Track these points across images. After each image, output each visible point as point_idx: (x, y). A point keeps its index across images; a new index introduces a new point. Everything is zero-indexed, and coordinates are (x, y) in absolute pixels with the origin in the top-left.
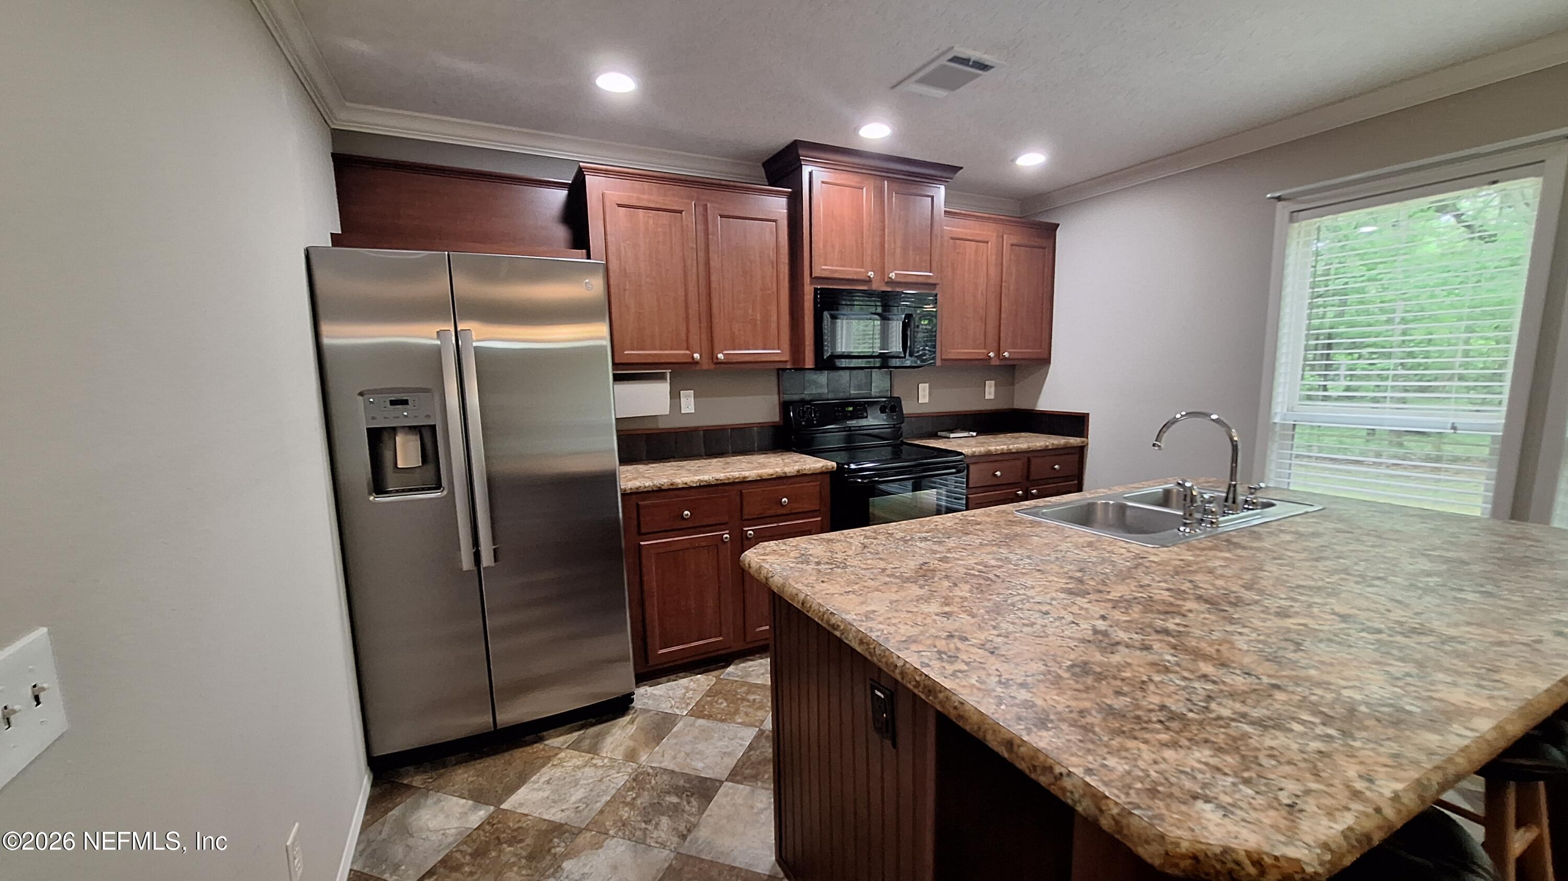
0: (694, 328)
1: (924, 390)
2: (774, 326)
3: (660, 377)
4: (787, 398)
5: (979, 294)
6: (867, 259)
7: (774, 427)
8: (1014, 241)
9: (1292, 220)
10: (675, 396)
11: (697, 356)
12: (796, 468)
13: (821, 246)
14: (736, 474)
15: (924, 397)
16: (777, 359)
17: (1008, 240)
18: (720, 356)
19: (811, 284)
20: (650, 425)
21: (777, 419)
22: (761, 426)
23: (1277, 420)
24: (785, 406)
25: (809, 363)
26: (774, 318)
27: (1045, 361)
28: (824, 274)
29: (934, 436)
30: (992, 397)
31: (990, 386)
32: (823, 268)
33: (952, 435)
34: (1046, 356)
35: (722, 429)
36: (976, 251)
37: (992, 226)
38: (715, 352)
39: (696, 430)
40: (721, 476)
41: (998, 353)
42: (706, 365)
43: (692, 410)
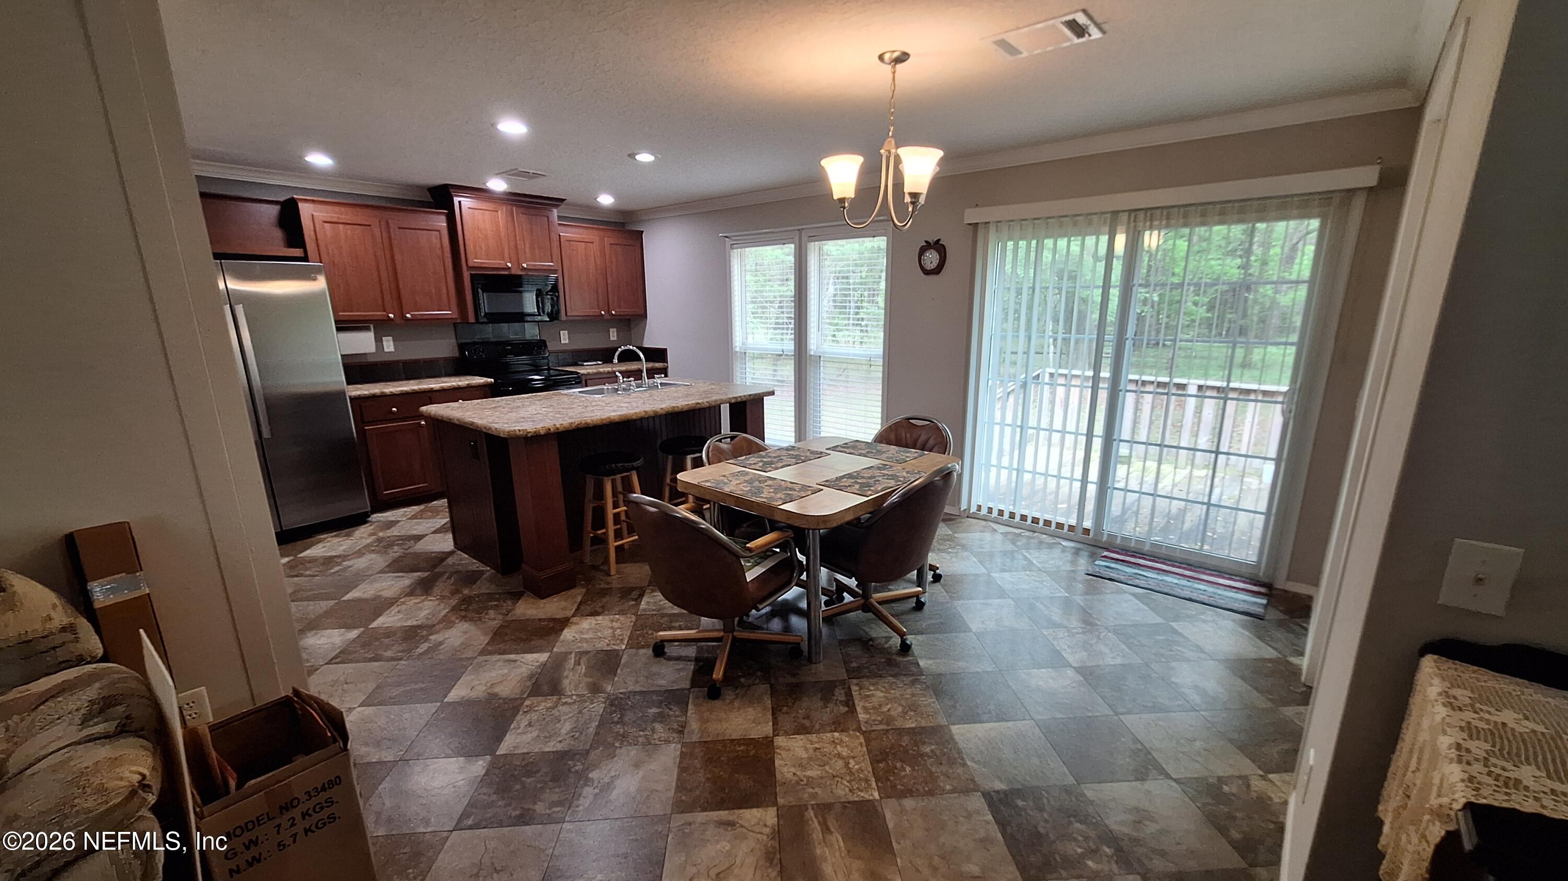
0: (387, 298)
1: (564, 335)
2: (445, 296)
3: (368, 329)
4: (463, 341)
5: (591, 275)
6: (506, 256)
7: (454, 360)
8: (612, 241)
9: (732, 248)
10: (378, 340)
11: (391, 316)
12: (467, 382)
13: (472, 248)
14: (426, 387)
15: (565, 339)
16: (450, 317)
17: (607, 241)
18: (408, 315)
19: (468, 270)
20: (365, 360)
21: (457, 355)
22: (445, 359)
23: (737, 349)
24: (462, 347)
25: (472, 319)
26: (444, 291)
27: (644, 316)
28: (476, 265)
29: (575, 364)
30: (615, 339)
31: (613, 332)
32: (476, 261)
33: (585, 364)
34: (643, 312)
35: (416, 362)
36: (585, 249)
37: (595, 232)
38: (404, 312)
39: (398, 362)
40: (416, 388)
41: (609, 312)
42: (398, 321)
43: (392, 349)
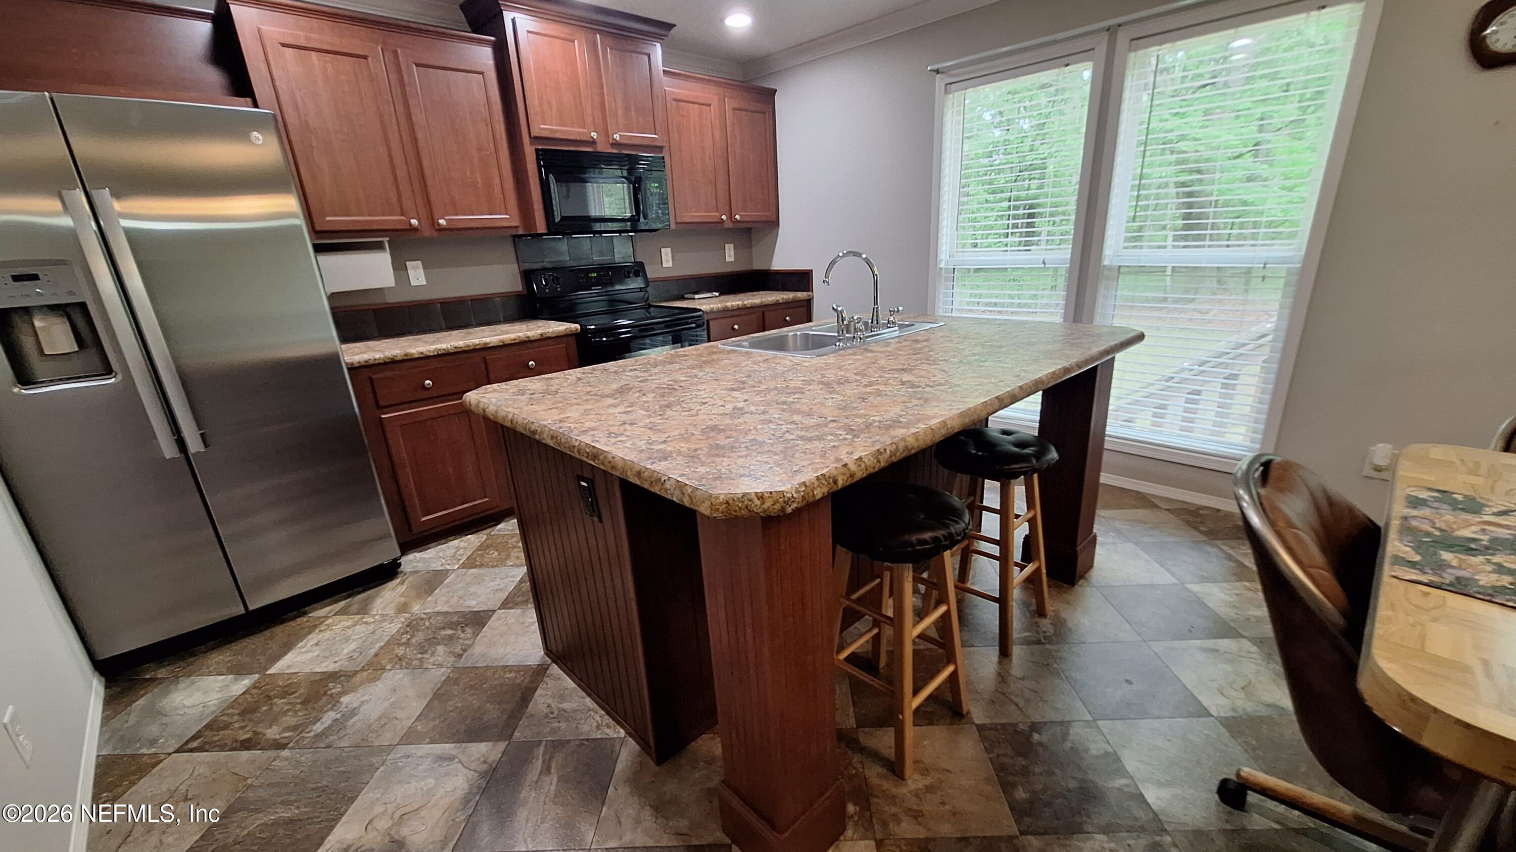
0: (406, 193)
1: (666, 254)
2: (497, 189)
3: (379, 246)
4: (527, 266)
5: (707, 158)
6: (589, 120)
7: (518, 296)
8: (736, 105)
9: (946, 92)
10: (399, 267)
11: (414, 222)
12: (539, 332)
13: (536, 103)
14: (477, 341)
15: (667, 261)
16: (507, 224)
17: (729, 104)
18: (442, 222)
19: (531, 144)
20: (376, 300)
21: (521, 289)
22: (502, 295)
23: (942, 265)
24: (528, 276)
25: (541, 228)
26: (497, 181)
27: (774, 223)
28: (544, 134)
29: (682, 298)
30: (732, 259)
31: (730, 250)
32: (541, 128)
33: (697, 296)
34: (774, 219)
35: (460, 302)
36: (700, 115)
37: (713, 88)
38: (436, 217)
39: (431, 302)
40: (461, 344)
41: (731, 216)
42: (427, 232)
43: (423, 282)
